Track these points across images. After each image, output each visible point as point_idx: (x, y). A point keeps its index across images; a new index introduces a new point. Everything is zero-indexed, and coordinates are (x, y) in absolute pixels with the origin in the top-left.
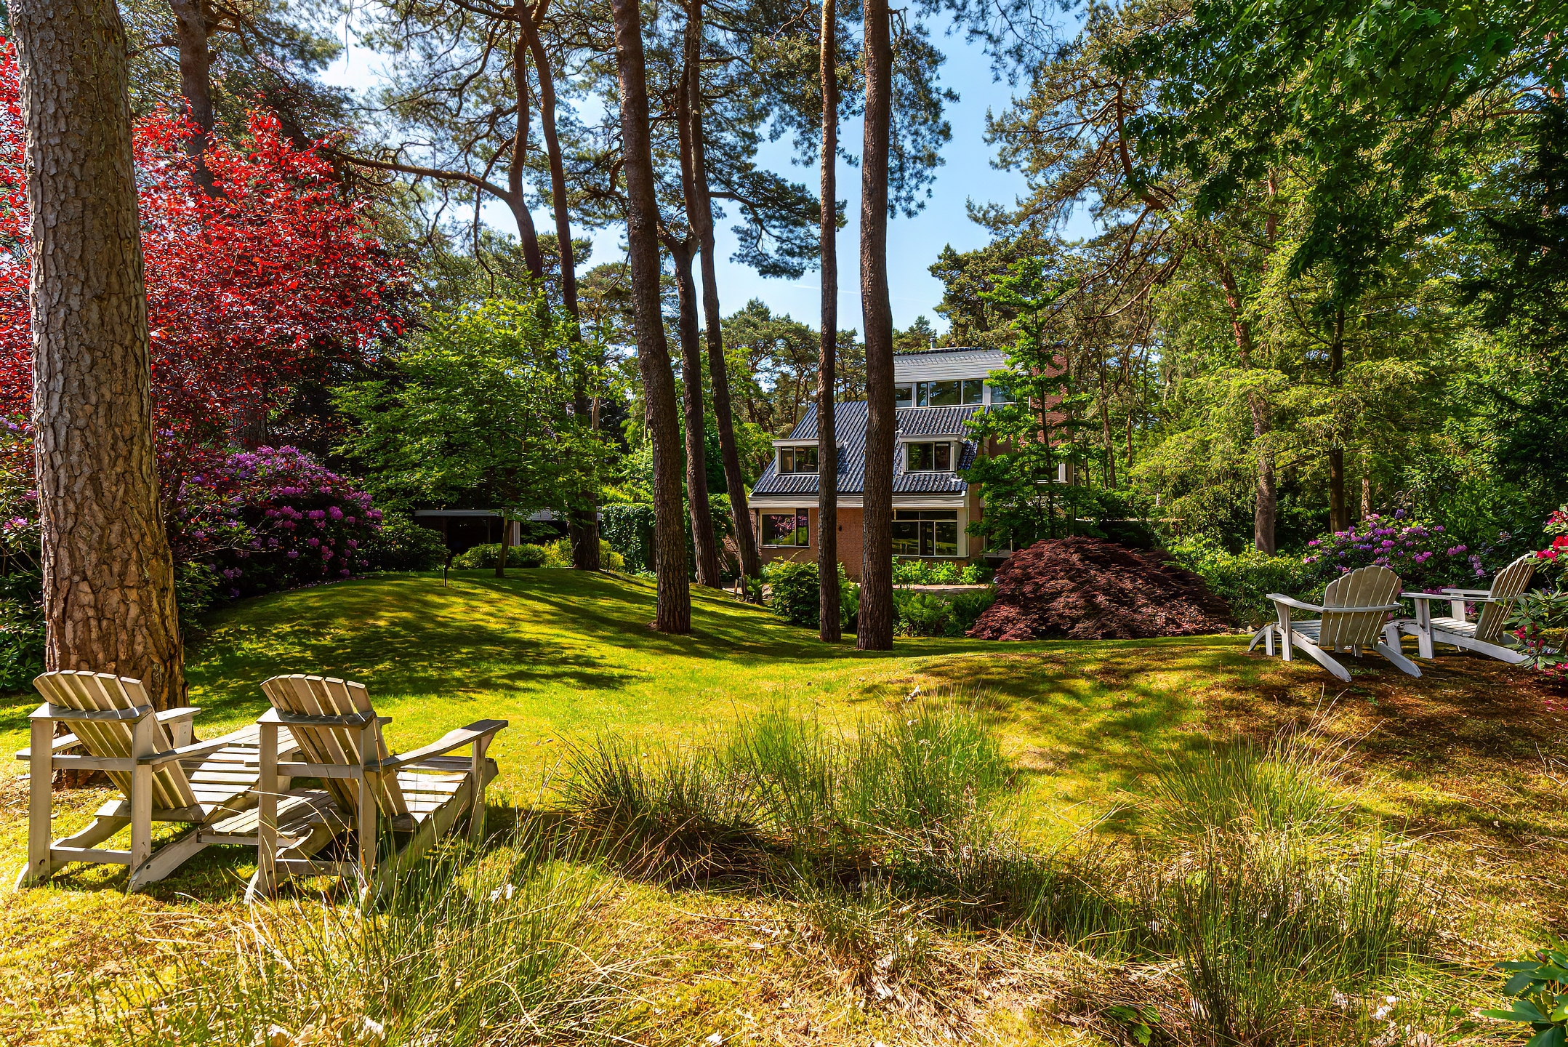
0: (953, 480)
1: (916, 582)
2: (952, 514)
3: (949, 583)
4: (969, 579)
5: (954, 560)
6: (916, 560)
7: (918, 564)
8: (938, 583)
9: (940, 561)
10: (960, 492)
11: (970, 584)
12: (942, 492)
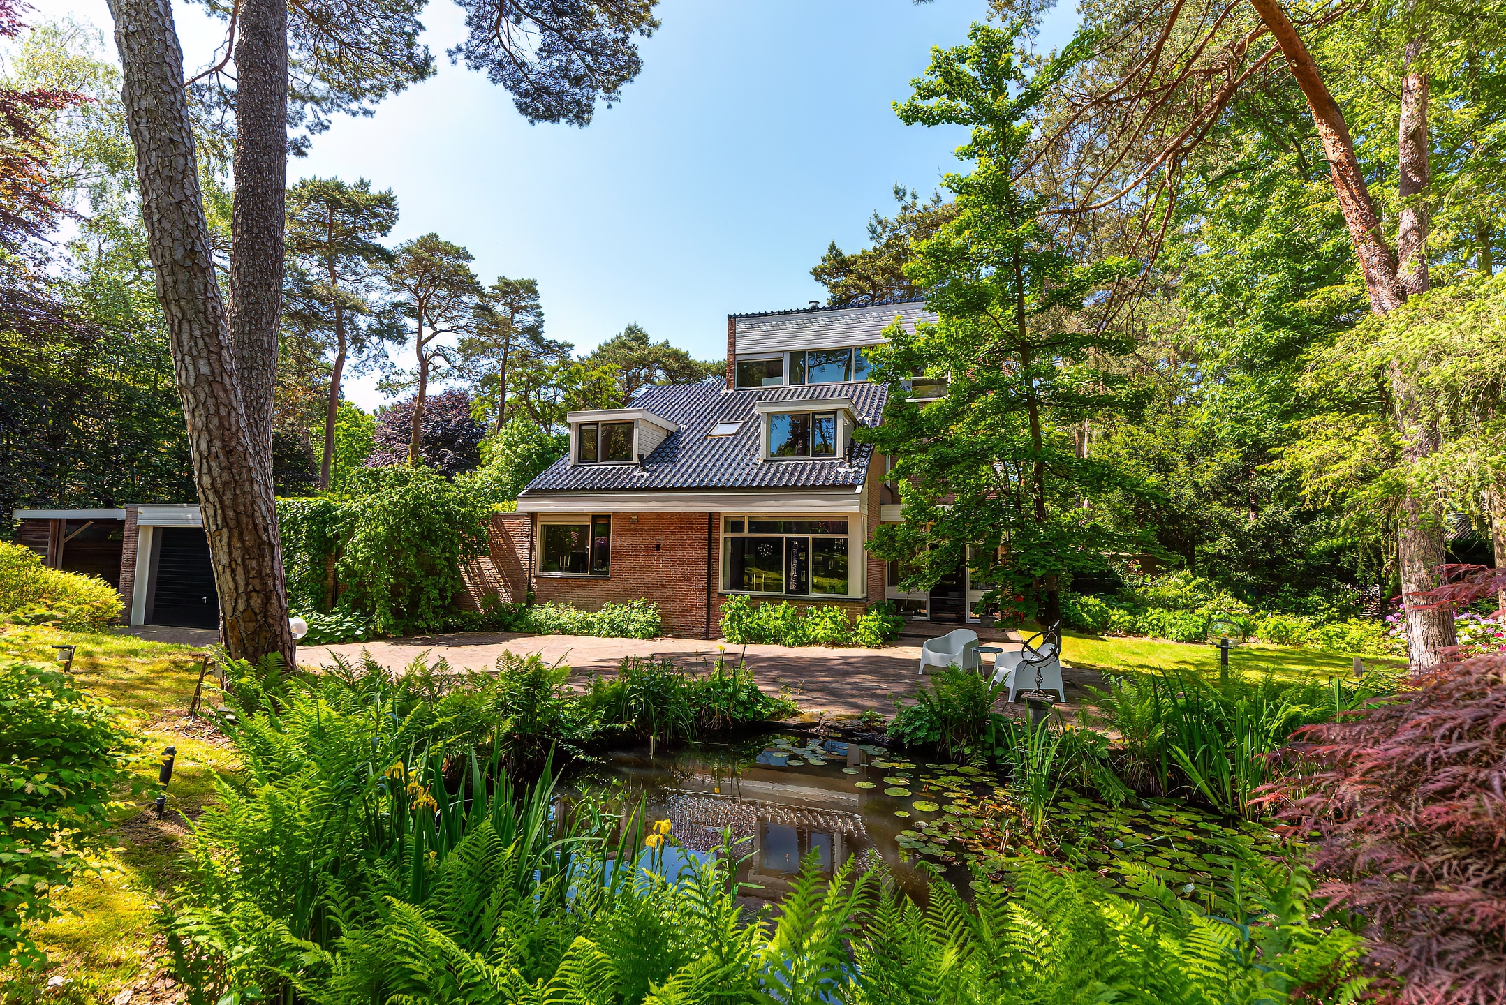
0: (841, 470)
1: (777, 641)
2: (840, 525)
3: (834, 643)
4: (869, 637)
5: (844, 603)
6: (778, 601)
7: (781, 609)
8: (815, 642)
9: (818, 603)
10: (853, 486)
11: (870, 645)
12: (823, 487)
